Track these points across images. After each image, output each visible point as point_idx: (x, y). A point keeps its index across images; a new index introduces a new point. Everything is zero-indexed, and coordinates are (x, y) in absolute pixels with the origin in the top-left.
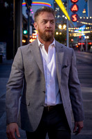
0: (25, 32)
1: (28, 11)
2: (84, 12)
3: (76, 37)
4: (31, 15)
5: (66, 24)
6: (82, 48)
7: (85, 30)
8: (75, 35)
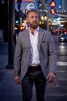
0: (17, 22)
1: (19, 6)
2: (60, 7)
3: (54, 25)
4: (21, 10)
5: (46, 16)
6: (58, 33)
7: (61, 20)
8: (53, 24)
